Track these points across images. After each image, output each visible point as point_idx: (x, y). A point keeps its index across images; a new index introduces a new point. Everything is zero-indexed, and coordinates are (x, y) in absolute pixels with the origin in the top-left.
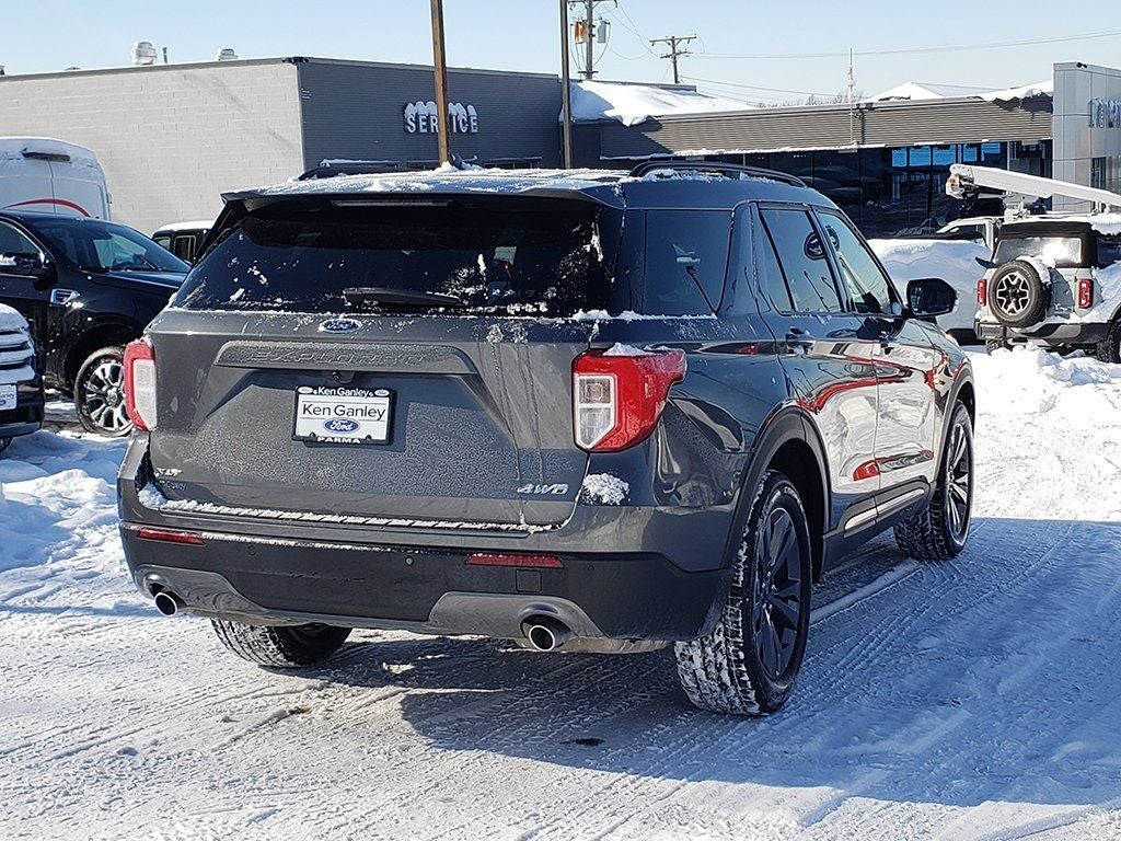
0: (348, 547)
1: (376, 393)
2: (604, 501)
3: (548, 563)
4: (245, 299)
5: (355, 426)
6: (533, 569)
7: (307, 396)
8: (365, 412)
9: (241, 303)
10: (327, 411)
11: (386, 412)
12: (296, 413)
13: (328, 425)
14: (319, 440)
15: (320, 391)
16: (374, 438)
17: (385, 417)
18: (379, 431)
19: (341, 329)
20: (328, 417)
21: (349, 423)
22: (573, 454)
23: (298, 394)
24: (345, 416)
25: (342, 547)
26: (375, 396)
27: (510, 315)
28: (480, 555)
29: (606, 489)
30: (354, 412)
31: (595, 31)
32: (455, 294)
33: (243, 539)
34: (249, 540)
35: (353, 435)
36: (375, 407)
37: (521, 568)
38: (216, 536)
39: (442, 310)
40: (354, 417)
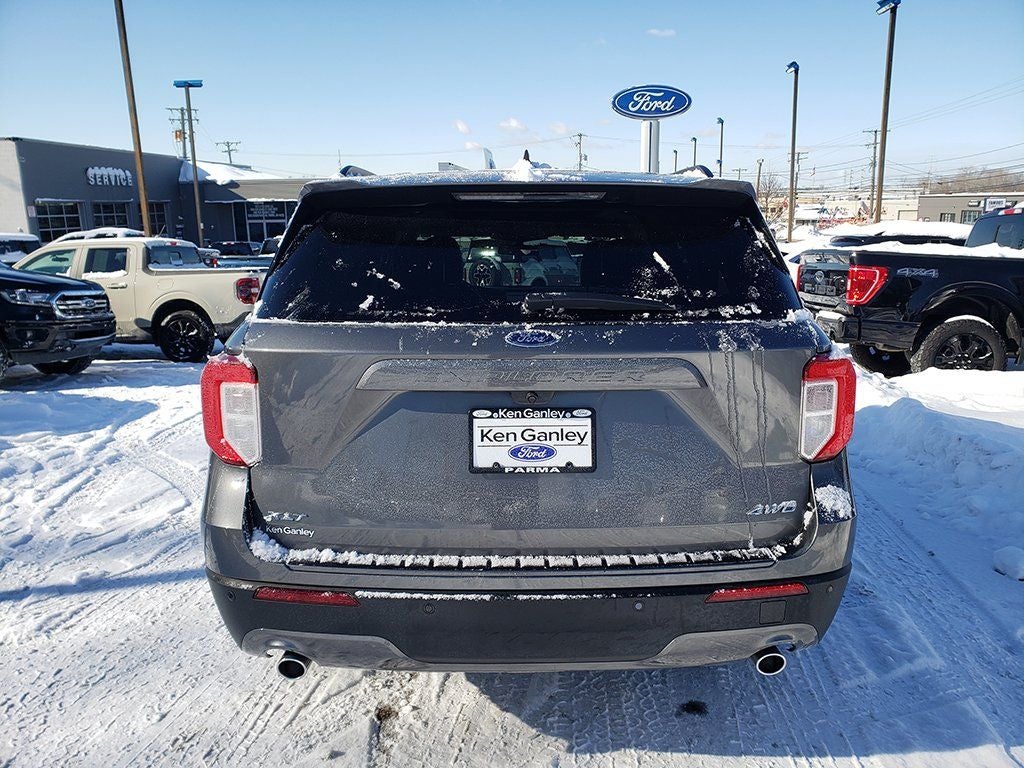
0: (562, 597)
1: (575, 413)
2: (841, 516)
3: (792, 589)
4: (380, 308)
5: (550, 453)
6: (779, 599)
7: (482, 421)
8: (561, 436)
9: (378, 313)
10: (511, 437)
11: (589, 436)
12: (471, 441)
13: (515, 453)
14: (507, 471)
15: (501, 413)
16: (576, 464)
17: (588, 440)
18: (582, 457)
19: (536, 342)
20: (512, 443)
21: (541, 449)
22: (797, 467)
23: (472, 418)
24: (536, 441)
25: (554, 597)
26: (573, 416)
28: (722, 591)
29: (838, 502)
30: (547, 436)
31: (186, 136)
32: (650, 296)
33: (417, 596)
34: (426, 597)
35: (549, 463)
36: (574, 430)
37: (766, 600)
38: (377, 594)
39: (646, 315)
40: (548, 442)
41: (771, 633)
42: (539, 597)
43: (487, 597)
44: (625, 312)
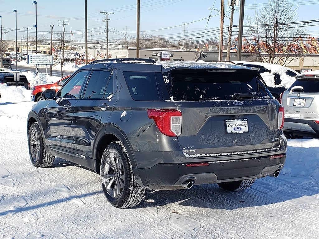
1: (244, 120)
3: (282, 156)
5: (241, 129)
6: (280, 158)
7: (228, 122)
8: (242, 125)
10: (233, 125)
11: (247, 124)
12: (226, 127)
13: (234, 129)
14: (234, 133)
15: (231, 120)
16: (245, 131)
17: (247, 126)
18: (246, 129)
20: (234, 127)
22: (278, 131)
23: (226, 122)
24: (238, 126)
27: (265, 99)
28: (272, 157)
30: (240, 125)
33: (221, 162)
34: (223, 162)
35: (241, 131)
36: (244, 123)
37: (278, 158)
38: (213, 162)
39: (254, 98)
40: (240, 127)
41: (278, 166)
42: (243, 160)
43: (234, 161)
44: (250, 97)
